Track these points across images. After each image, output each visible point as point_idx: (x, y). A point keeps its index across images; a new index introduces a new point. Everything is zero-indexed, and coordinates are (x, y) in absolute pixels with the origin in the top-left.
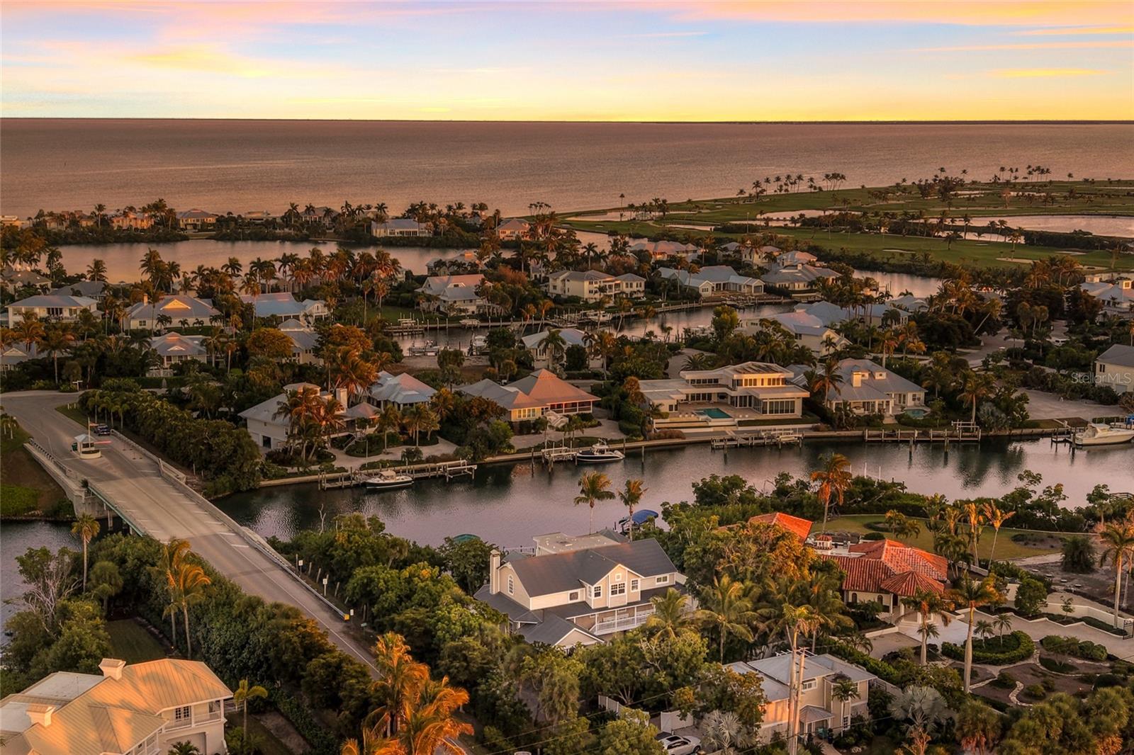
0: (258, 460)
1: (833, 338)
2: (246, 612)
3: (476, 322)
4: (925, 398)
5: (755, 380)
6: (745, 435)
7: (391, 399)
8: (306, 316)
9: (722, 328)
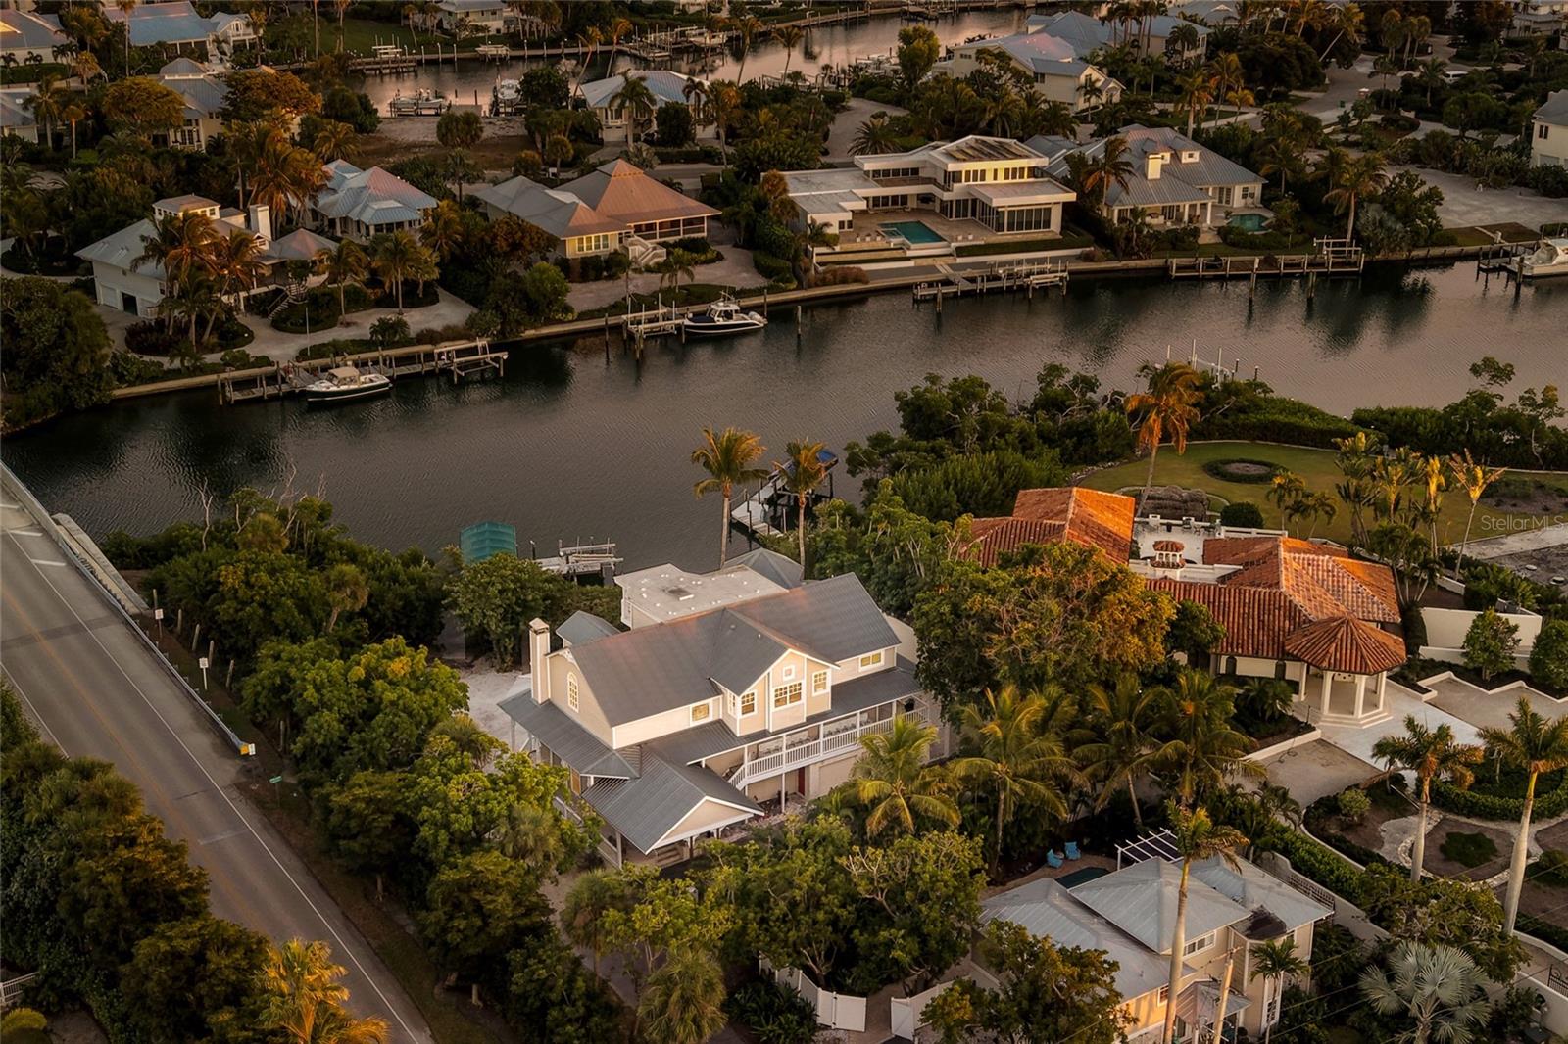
0: (104, 351)
1: (1097, 80)
2: (21, 779)
3: (502, 50)
4: (1263, 194)
5: (983, 172)
6: (969, 273)
7: (354, 216)
8: (217, 41)
9: (914, 65)
